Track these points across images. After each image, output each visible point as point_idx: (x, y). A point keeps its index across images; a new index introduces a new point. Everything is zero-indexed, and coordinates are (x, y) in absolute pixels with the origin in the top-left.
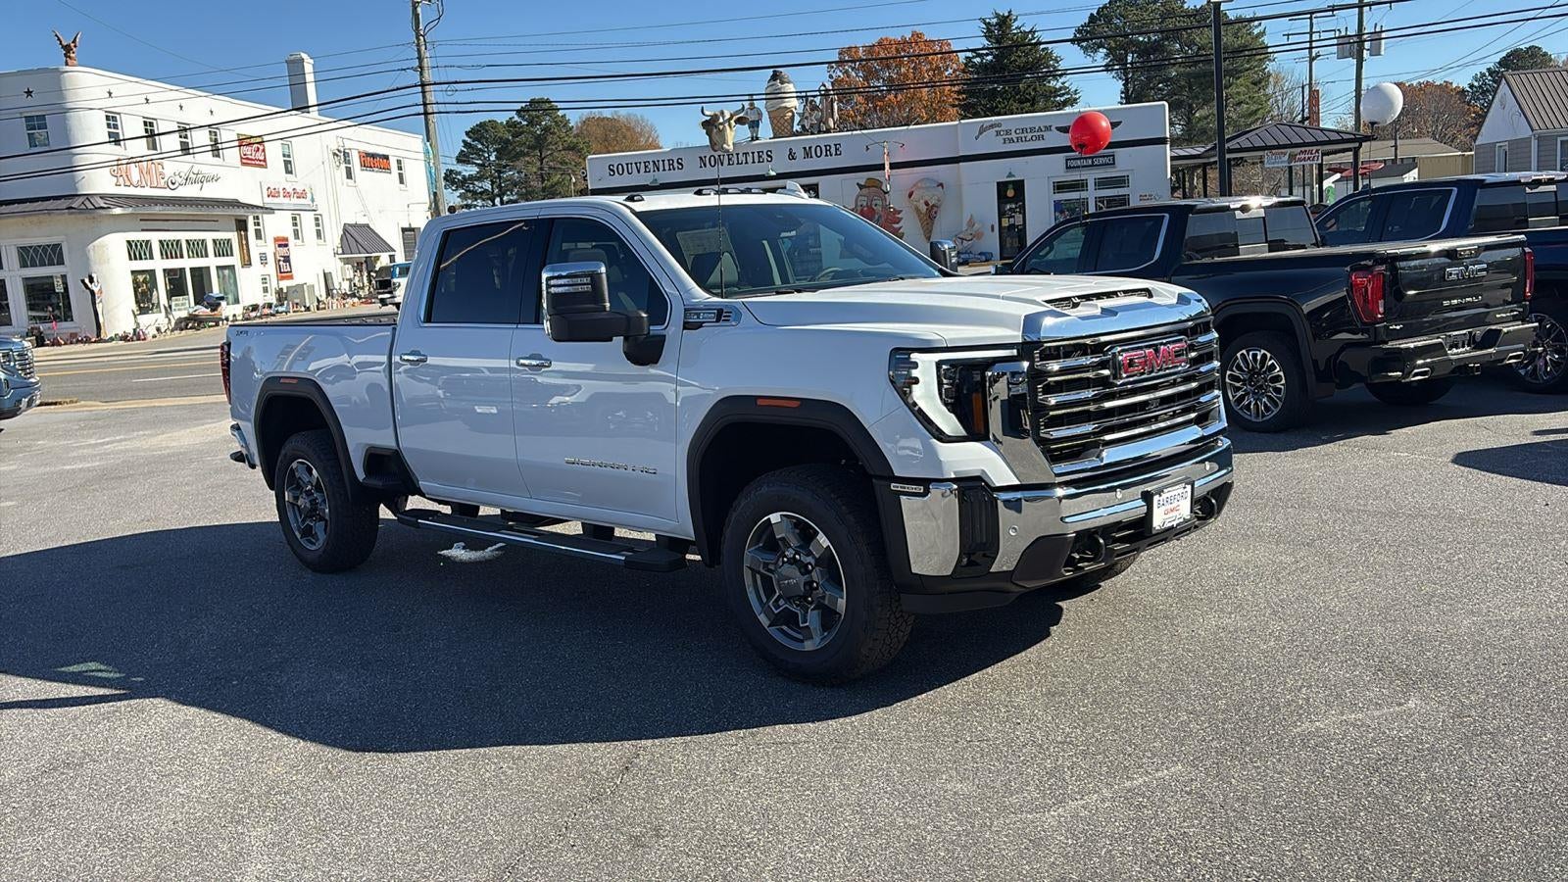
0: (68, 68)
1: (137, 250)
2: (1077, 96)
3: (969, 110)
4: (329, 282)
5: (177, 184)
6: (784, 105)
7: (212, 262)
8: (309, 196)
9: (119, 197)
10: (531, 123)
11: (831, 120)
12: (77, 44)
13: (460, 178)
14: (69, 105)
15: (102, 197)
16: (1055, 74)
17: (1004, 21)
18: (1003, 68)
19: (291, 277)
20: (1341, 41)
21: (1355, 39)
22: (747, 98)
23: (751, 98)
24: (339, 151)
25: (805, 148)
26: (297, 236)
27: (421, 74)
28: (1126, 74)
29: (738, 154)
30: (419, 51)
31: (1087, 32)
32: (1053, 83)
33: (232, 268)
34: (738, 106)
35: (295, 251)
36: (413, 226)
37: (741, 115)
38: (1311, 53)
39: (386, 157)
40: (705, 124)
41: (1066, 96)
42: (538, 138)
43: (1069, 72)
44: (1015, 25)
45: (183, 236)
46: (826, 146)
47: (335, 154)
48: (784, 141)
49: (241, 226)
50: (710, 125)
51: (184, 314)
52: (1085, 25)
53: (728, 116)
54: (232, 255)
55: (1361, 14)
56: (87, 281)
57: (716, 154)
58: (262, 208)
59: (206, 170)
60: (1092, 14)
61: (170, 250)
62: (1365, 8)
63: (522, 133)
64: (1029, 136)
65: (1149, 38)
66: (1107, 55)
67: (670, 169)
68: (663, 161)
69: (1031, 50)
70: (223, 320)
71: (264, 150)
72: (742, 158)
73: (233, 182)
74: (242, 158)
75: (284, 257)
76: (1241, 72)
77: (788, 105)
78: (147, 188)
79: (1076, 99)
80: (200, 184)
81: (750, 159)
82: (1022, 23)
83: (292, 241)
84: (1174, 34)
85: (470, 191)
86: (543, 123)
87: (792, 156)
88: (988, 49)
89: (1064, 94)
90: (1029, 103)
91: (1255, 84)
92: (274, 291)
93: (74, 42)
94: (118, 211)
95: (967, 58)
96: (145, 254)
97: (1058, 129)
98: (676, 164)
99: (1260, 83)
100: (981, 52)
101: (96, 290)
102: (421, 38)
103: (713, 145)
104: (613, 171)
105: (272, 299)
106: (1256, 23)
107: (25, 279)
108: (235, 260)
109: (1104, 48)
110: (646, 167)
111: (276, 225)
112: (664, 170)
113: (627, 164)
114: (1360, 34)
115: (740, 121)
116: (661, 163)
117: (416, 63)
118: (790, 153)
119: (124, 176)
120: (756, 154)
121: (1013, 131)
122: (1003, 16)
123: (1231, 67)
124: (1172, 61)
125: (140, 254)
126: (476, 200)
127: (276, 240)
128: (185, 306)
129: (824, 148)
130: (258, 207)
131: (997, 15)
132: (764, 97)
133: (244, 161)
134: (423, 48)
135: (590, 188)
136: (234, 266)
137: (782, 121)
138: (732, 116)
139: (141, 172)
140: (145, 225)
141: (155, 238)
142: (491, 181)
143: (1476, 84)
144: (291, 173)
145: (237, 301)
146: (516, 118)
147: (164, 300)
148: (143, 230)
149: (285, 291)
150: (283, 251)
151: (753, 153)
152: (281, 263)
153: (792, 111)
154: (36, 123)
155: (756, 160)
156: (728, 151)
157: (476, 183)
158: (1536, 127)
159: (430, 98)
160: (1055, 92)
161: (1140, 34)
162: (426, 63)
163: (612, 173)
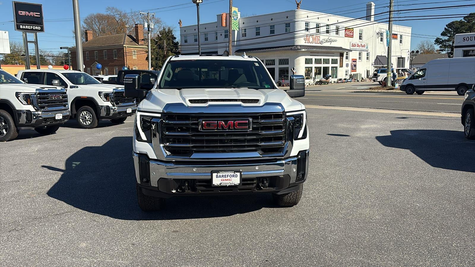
0: (297, 10)
1: (308, 61)
4: (368, 73)
5: (323, 42)
7: (330, 65)
8: (366, 47)
9: (305, 46)
10: (468, 22)
12: (301, 3)
13: (441, 40)
14: (296, 20)
15: (300, 46)
19: (356, 71)
24: (379, 32)
26: (360, 58)
27: (390, 8)
33: (336, 67)
35: (358, 63)
36: (402, 57)
39: (397, 35)
45: (322, 58)
47: (377, 34)
49: (342, 55)
51: (319, 80)
54: (337, 64)
56: (292, 69)
58: (349, 50)
59: (333, 38)
61: (318, 61)
63: (464, 25)
70: (329, 83)
71: (353, 32)
73: (342, 42)
74: (345, 35)
75: (354, 65)
78: (314, 44)
80: (330, 43)
83: (358, 60)
85: (444, 45)
92: (349, 75)
93: (300, 3)
94: (304, 50)
96: (310, 62)
101: (295, 72)
104: (465, 40)
105: (348, 77)
107: (280, 68)
108: (337, 65)
111: (353, 55)
117: (389, 4)
119: (308, 40)
125: (309, 62)
126: (445, 48)
127: (352, 59)
128: (320, 78)
130: (348, 50)
133: (346, 36)
135: (455, 45)
136: (337, 67)
139: (313, 39)
140: (311, 54)
141: (314, 58)
144: (361, 39)
145: (336, 77)
146: (463, 20)
147: (313, 76)
148: (311, 56)
149: (352, 75)
150: (354, 63)
152: (353, 67)
154: (288, 25)
159: (392, 16)
162: (392, 4)
163: (464, 40)
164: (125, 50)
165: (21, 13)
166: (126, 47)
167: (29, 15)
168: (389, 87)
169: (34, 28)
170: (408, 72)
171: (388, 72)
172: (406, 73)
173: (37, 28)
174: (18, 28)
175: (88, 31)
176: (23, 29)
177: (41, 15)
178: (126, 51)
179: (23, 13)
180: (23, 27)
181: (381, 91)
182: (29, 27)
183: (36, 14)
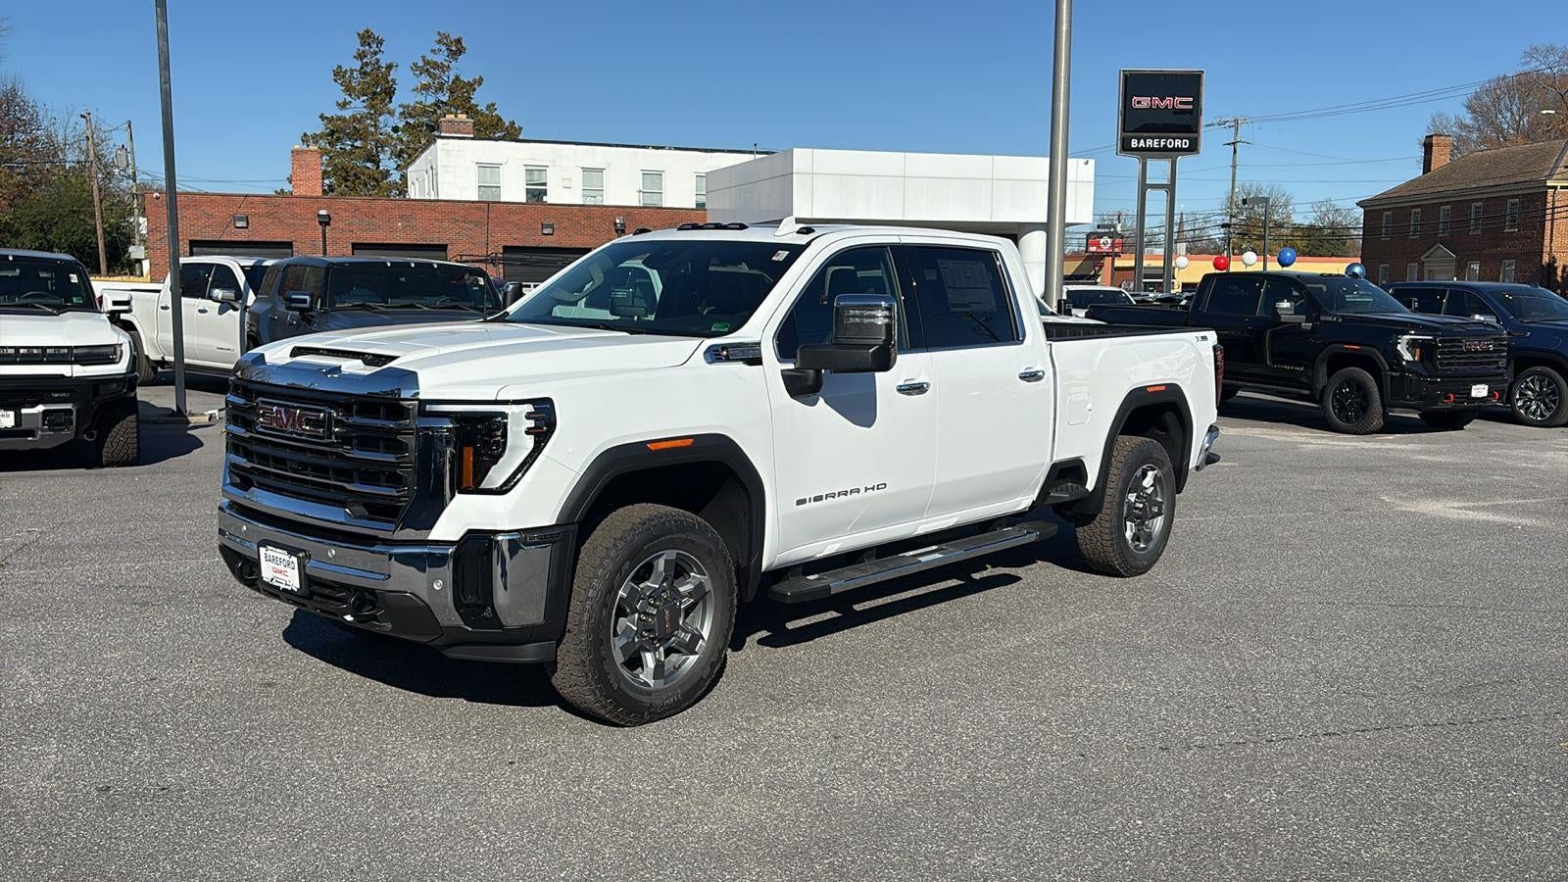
164: (1550, 199)
165: (1139, 102)
166: (1555, 188)
167: (1162, 105)
169: (1170, 143)
173: (1178, 143)
174: (1125, 147)
175: (1434, 138)
176: (1137, 149)
177: (1197, 103)
178: (1554, 201)
179: (1145, 102)
180: (1138, 143)
182: (1155, 143)
183: (1181, 103)
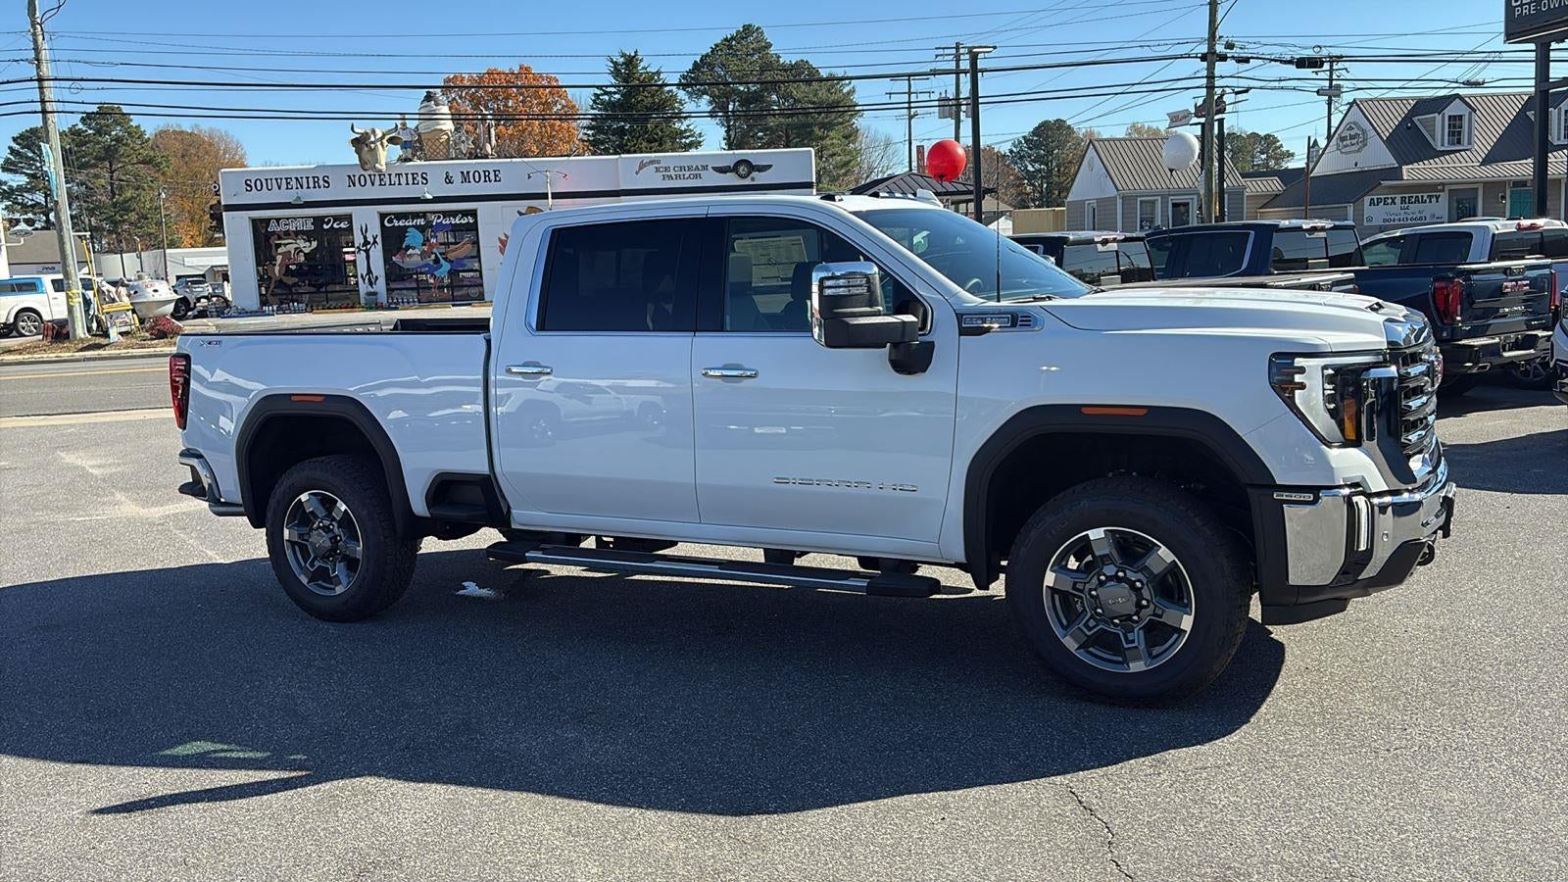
2: (701, 139)
3: (596, 146)
6: (439, 127)
10: (99, 132)
11: (488, 145)
16: (680, 116)
17: (631, 61)
18: (632, 107)
20: (942, 103)
21: (954, 102)
22: (399, 116)
23: (403, 117)
25: (462, 173)
27: (38, 67)
28: (728, 121)
29: (390, 175)
30: (35, 41)
31: (692, 78)
32: (677, 125)
34: (391, 125)
37: (393, 135)
38: (910, 112)
40: (355, 142)
41: (691, 139)
42: (107, 149)
43: (693, 115)
44: (642, 65)
46: (484, 172)
48: (441, 165)
50: (360, 143)
52: (690, 72)
53: (379, 135)
55: (958, 79)
57: (366, 174)
60: (695, 62)
62: (961, 75)
63: (87, 143)
64: (687, 174)
65: (748, 89)
66: (710, 102)
67: (315, 187)
68: (307, 178)
69: (657, 91)
72: (394, 179)
76: (835, 125)
77: (443, 127)
79: (700, 142)
81: (403, 180)
82: (648, 64)
84: (774, 85)
85: (18, 204)
86: (113, 133)
87: (449, 180)
88: (615, 87)
89: (689, 136)
90: (657, 143)
91: (846, 137)
95: (595, 94)
97: (714, 169)
98: (321, 182)
99: (850, 136)
100: (609, 89)
102: (38, 26)
103: (363, 164)
104: (251, 187)
106: (847, 82)
109: (707, 94)
110: (288, 183)
112: (308, 187)
113: (266, 180)
114: (957, 98)
115: (392, 141)
116: (305, 180)
117: (32, 55)
118: (447, 177)
120: (410, 176)
121: (672, 168)
122: (630, 56)
123: (826, 120)
124: (772, 112)
129: (482, 174)
131: (623, 55)
132: (417, 117)
134: (41, 38)
135: (223, 203)
137: (437, 144)
138: (384, 135)
142: (45, 193)
143: (1014, 149)
146: (80, 126)
151: (407, 174)
153: (447, 134)
155: (410, 182)
156: (381, 171)
157: (25, 194)
158: (1120, 188)
159: (49, 95)
160: (681, 134)
161: (741, 84)
162: (44, 55)
163: (249, 188)
168: (82, 340)
170: (127, 286)
171: (69, 289)
172: (123, 290)
181: (70, 354)
